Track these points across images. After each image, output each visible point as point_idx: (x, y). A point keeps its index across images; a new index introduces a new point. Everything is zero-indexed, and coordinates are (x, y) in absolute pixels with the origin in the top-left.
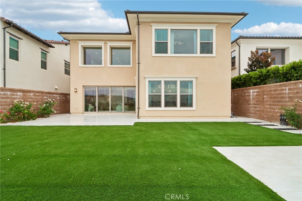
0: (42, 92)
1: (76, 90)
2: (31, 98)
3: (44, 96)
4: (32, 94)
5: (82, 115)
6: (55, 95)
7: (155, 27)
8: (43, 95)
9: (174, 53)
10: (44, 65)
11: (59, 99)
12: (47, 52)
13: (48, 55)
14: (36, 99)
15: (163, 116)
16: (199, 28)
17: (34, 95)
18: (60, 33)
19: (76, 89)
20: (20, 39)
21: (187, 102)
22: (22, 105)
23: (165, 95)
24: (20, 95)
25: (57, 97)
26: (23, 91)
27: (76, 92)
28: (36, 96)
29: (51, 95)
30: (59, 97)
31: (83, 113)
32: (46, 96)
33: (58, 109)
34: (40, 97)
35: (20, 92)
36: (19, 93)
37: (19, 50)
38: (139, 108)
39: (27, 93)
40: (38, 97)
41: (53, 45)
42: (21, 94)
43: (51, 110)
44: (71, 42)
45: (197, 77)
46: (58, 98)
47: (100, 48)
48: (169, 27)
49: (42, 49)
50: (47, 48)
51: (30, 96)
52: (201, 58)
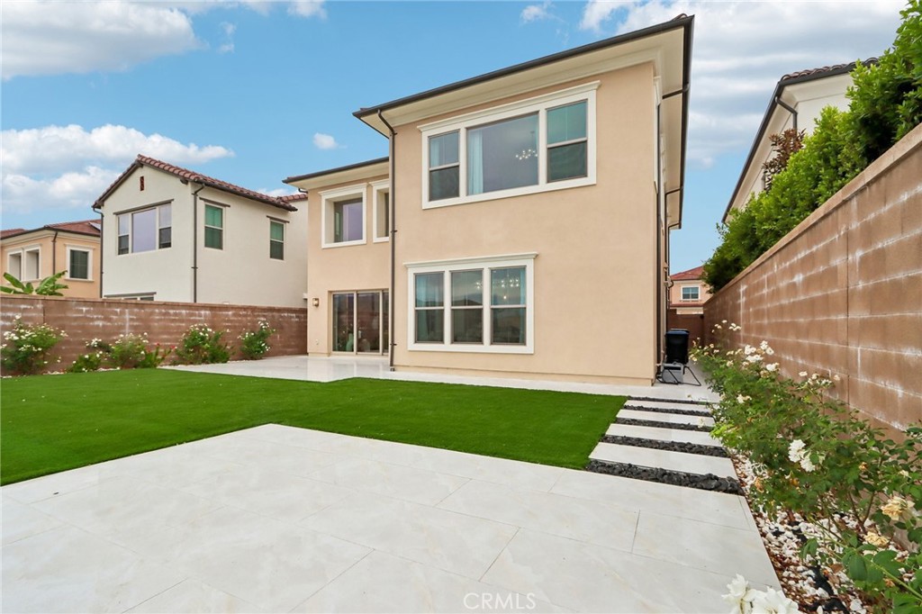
0: (253, 309)
1: (316, 302)
2: (228, 321)
3: (259, 316)
4: (230, 313)
5: (327, 358)
6: (286, 315)
7: (428, 131)
8: (256, 314)
9: (485, 191)
10: (277, 251)
11: (297, 322)
12: (285, 222)
13: (286, 226)
14: (240, 322)
15: (448, 368)
16: (541, 105)
17: (234, 315)
18: (289, 181)
19: (316, 299)
20: (225, 206)
21: (510, 329)
22: (201, 334)
23: (452, 310)
24: (205, 316)
25: (291, 317)
26: (212, 308)
27: (317, 305)
28: (240, 315)
29: (276, 314)
30: (297, 317)
31: (329, 354)
32: (264, 316)
33: (293, 343)
34: (249, 318)
35: (206, 310)
36: (203, 312)
37: (224, 229)
38: (393, 345)
39: (220, 311)
40: (244, 319)
41: (293, 205)
42: (208, 312)
43: (260, 345)
44: (309, 195)
45: (537, 255)
46: (293, 320)
47: (360, 200)
48: (461, 124)
49: (271, 218)
50: (285, 214)
51: (227, 315)
52: (551, 193)
